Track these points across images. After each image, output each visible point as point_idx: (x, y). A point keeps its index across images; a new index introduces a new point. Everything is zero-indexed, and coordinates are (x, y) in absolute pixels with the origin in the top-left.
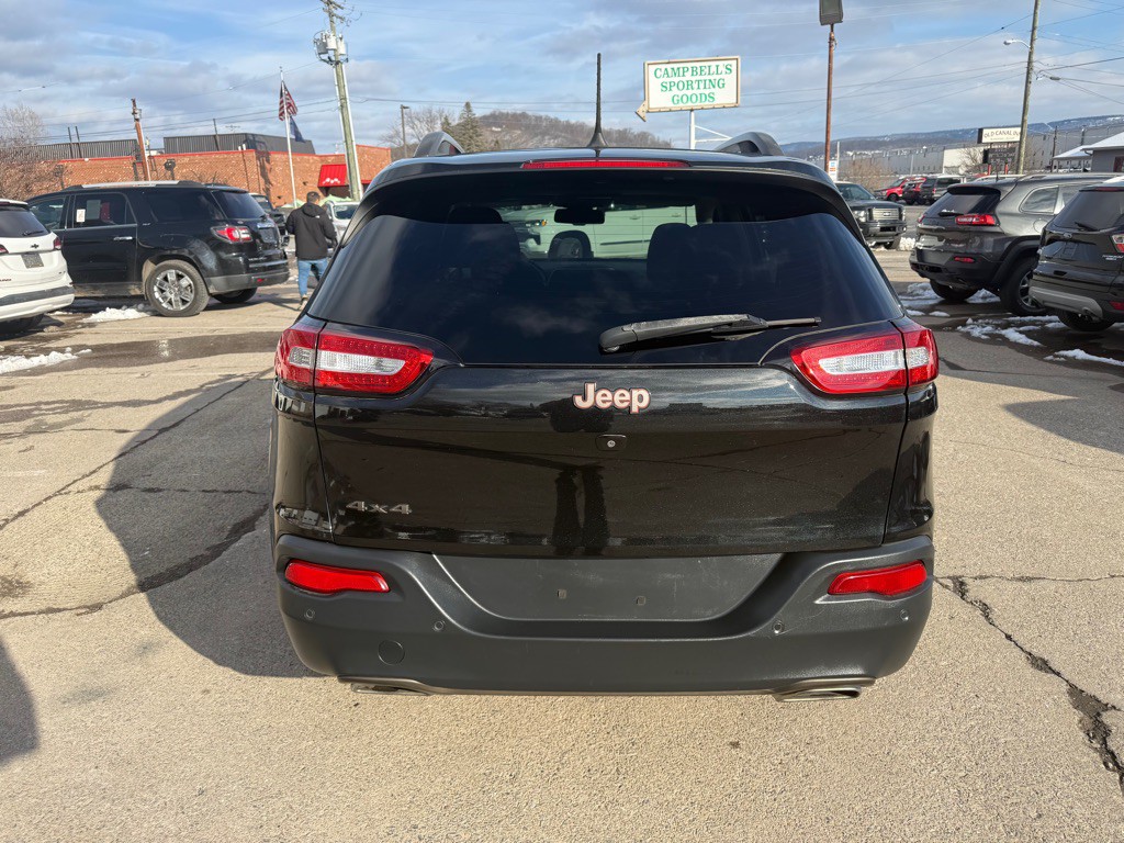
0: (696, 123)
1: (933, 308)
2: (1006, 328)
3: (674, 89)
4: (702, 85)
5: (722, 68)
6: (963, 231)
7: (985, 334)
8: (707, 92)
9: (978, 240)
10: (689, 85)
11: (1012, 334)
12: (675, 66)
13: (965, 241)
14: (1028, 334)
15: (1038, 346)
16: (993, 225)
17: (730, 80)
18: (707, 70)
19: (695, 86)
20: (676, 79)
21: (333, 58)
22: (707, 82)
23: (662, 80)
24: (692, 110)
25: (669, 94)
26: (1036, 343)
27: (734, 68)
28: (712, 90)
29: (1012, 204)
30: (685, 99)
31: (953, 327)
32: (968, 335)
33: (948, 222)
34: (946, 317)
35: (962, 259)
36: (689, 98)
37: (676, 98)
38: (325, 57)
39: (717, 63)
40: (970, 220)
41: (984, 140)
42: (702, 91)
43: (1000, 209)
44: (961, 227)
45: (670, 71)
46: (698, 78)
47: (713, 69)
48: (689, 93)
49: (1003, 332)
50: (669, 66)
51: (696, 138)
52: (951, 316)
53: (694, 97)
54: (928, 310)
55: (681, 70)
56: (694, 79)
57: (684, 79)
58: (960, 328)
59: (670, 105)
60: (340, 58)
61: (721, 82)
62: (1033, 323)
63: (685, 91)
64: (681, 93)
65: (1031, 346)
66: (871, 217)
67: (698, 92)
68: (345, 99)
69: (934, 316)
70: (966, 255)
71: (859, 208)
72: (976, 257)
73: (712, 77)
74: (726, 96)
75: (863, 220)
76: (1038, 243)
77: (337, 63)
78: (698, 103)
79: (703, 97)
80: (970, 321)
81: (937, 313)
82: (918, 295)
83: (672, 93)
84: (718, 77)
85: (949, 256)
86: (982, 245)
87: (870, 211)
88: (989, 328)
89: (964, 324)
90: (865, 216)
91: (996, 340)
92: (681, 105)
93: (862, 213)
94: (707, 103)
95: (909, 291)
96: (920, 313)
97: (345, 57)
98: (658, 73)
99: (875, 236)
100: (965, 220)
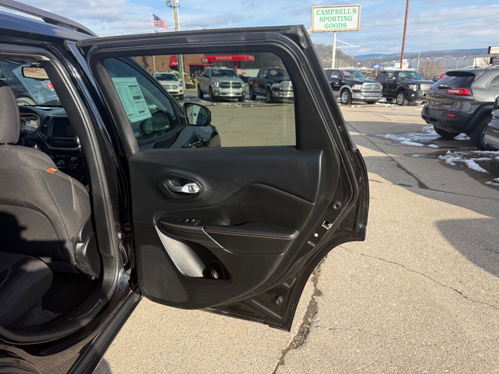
0: (336, 39)
1: (432, 142)
2: (469, 159)
3: (326, 20)
4: (340, 19)
5: (351, 11)
6: (451, 98)
7: (454, 162)
8: (343, 22)
9: (459, 104)
10: (334, 19)
11: (471, 164)
12: (327, 9)
13: (452, 104)
14: (481, 164)
15: (485, 173)
16: (468, 95)
17: (355, 17)
18: (343, 12)
19: (337, 19)
20: (327, 16)
21: (172, 5)
22: (343, 17)
23: (320, 16)
24: (335, 32)
25: (324, 23)
26: (484, 171)
27: (357, 11)
28: (346, 22)
29: (483, 83)
30: (331, 25)
31: (436, 155)
32: (443, 162)
33: (443, 92)
34: (436, 148)
35: (449, 115)
36: (334, 26)
37: (327, 25)
38: (169, 4)
39: (349, 8)
40: (455, 91)
41: (491, 52)
42: (340, 22)
43: (473, 85)
44: (450, 96)
45: (324, 12)
46: (339, 15)
47: (347, 11)
48: (334, 23)
49: (466, 161)
50: (324, 9)
51: (336, 46)
52: (440, 148)
53: (336, 25)
54: (426, 144)
55: (330, 11)
56: (336, 16)
57: (332, 16)
58: (440, 156)
59: (323, 29)
60: (175, 5)
61: (350, 17)
62: (488, 156)
63: (332, 22)
64: (329, 23)
65: (481, 173)
66: (419, 88)
67: (338, 22)
68: (177, 24)
69: (430, 147)
70: (451, 112)
71: (413, 84)
72: (457, 114)
73: (346, 15)
74: (352, 25)
75: (415, 90)
76: (492, 107)
77: (175, 7)
78: (338, 28)
79: (341, 25)
80: (449, 152)
81: (432, 145)
82: (428, 133)
83: (325, 23)
84: (349, 15)
85: (442, 112)
86: (461, 106)
87: (419, 85)
88: (458, 158)
89: (444, 154)
90: (416, 88)
91: (460, 166)
92: (329, 28)
93: (415, 86)
94: (342, 28)
95: (423, 130)
96: (421, 145)
97: (178, 5)
98: (319, 13)
99: (421, 98)
100: (452, 91)
